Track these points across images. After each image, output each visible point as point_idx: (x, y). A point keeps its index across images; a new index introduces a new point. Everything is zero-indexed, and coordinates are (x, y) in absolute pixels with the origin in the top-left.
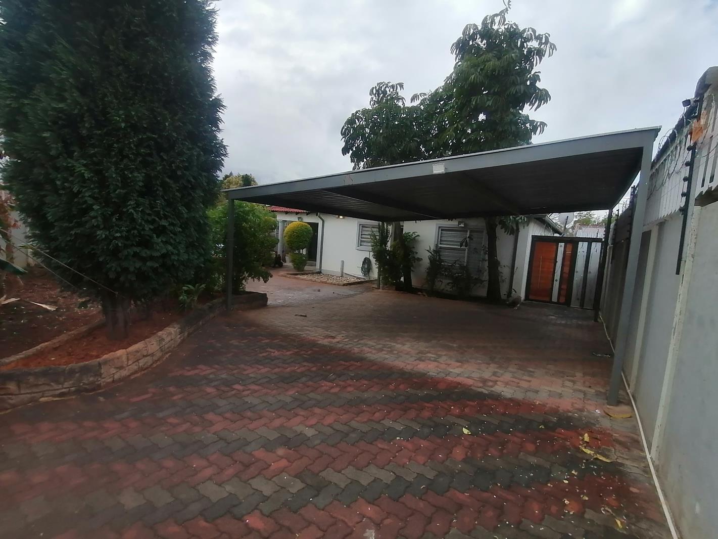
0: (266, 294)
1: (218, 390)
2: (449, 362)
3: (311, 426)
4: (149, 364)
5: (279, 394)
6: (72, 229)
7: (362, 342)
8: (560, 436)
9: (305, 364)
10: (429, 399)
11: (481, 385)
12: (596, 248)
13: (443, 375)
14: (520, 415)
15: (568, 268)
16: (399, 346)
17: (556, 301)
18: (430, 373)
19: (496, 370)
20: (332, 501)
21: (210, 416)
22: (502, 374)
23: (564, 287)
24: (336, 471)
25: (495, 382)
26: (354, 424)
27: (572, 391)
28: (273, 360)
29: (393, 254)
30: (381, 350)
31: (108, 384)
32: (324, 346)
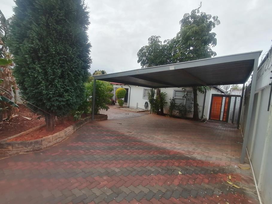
0: (107, 115)
1: (85, 152)
2: (176, 144)
3: (118, 168)
4: (61, 141)
5: (108, 154)
6: (34, 90)
7: (142, 134)
8: (219, 176)
9: (118, 142)
10: (166, 158)
11: (188, 153)
12: (239, 99)
13: (173, 149)
14: (203, 167)
15: (227, 107)
16: (156, 137)
17: (222, 120)
18: (167, 148)
19: (194, 148)
20: (123, 200)
21: (80, 162)
22: (197, 150)
23: (225, 114)
24: (126, 187)
25: (194, 153)
26: (135, 167)
27: (226, 158)
28: (106, 141)
29: (156, 100)
30: (149, 138)
31: (44, 148)
32: (127, 136)
